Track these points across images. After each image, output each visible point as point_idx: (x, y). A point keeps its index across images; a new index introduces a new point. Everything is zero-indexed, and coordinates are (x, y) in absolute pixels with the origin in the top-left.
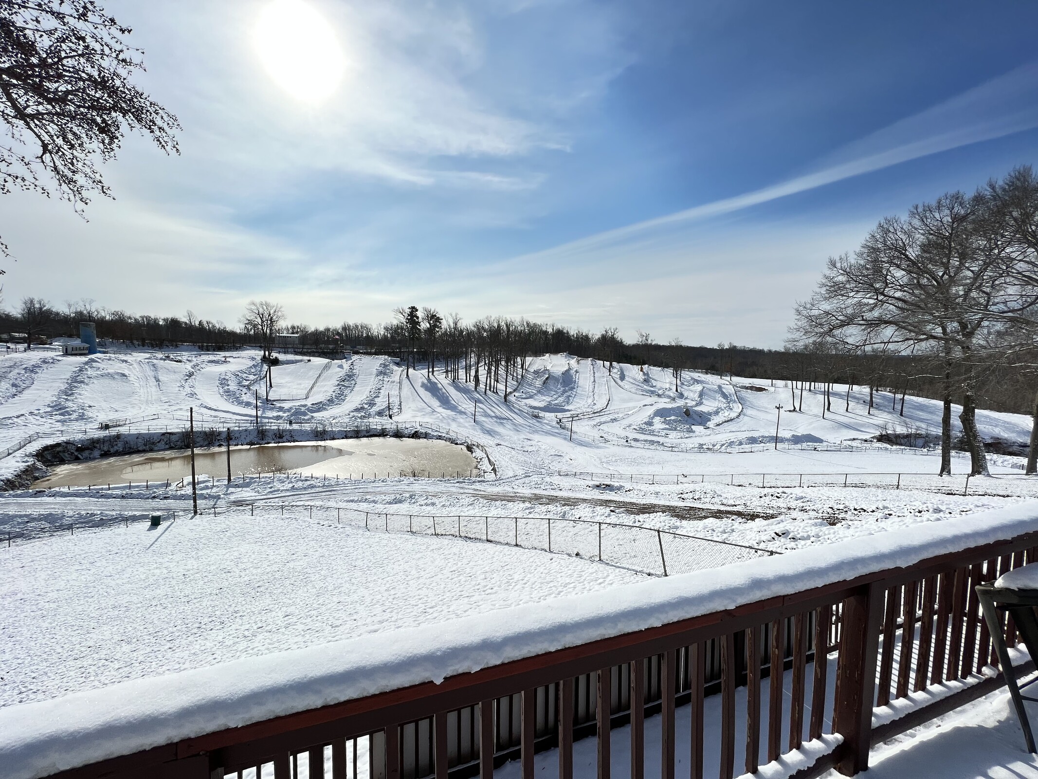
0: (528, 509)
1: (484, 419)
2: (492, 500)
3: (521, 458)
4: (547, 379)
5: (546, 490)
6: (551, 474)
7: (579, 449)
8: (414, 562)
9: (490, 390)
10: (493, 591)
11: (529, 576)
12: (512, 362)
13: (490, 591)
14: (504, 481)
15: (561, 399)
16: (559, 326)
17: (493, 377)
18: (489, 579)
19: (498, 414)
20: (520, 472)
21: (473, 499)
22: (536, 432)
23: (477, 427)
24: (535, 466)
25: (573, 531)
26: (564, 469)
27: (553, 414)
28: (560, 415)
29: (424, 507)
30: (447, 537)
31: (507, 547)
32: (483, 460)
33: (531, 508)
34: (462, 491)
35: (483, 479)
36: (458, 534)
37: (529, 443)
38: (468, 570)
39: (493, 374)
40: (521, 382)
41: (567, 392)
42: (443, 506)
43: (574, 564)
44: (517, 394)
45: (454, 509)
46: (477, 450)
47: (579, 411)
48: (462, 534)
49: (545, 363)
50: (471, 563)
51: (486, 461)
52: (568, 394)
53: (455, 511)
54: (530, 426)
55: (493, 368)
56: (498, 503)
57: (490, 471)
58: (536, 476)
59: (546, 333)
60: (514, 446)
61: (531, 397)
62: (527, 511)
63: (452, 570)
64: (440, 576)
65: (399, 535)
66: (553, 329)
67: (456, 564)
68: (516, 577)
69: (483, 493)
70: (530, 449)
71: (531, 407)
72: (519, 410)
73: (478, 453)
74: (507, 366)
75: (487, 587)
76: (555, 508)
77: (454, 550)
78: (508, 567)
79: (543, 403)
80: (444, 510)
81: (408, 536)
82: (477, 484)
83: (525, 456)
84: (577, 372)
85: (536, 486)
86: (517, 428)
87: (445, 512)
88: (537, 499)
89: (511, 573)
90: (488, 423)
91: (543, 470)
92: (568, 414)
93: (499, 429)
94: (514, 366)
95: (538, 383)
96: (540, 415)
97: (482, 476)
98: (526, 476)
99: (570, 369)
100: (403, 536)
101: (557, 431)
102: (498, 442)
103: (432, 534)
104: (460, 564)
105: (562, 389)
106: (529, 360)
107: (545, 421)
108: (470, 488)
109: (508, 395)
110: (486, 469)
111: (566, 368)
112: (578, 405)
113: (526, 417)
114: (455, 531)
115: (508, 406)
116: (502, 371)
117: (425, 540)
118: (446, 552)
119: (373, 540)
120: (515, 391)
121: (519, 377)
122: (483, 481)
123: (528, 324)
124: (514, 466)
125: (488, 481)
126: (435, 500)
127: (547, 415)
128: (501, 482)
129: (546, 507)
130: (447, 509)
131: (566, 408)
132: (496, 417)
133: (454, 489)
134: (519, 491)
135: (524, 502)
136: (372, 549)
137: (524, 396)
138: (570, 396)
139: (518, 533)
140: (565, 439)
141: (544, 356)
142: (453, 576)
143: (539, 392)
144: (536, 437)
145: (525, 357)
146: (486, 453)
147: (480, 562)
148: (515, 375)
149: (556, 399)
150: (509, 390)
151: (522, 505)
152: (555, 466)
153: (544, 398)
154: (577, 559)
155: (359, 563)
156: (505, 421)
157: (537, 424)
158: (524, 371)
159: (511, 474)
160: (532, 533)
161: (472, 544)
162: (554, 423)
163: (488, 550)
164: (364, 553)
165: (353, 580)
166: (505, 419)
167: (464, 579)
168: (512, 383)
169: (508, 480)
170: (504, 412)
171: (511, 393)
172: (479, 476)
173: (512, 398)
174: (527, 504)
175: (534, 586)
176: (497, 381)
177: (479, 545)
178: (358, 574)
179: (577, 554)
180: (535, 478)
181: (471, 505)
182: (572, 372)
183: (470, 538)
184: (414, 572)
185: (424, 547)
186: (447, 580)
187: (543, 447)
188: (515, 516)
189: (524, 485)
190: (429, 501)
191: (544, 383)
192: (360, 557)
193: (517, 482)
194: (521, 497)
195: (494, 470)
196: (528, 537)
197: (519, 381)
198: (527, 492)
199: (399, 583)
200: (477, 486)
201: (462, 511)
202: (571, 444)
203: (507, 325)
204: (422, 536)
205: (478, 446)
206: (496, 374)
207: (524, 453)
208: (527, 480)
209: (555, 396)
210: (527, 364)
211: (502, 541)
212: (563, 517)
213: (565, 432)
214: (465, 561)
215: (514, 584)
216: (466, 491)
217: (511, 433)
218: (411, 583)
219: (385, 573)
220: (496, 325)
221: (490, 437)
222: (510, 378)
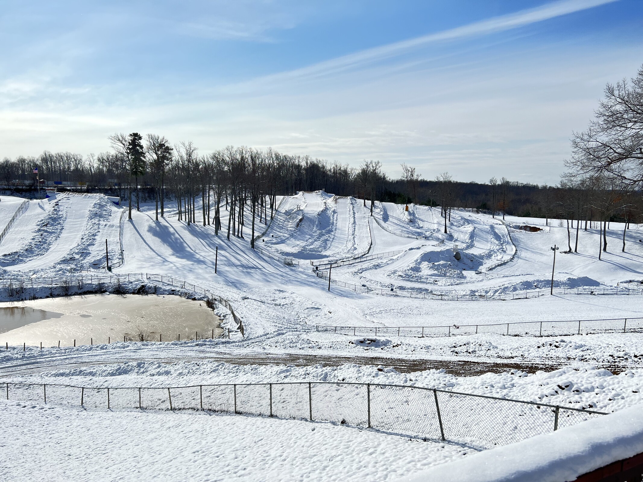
0: (284, 372)
1: (227, 268)
2: (240, 364)
3: (273, 312)
4: (301, 220)
5: (303, 348)
6: (307, 331)
7: (339, 300)
8: (146, 444)
9: (234, 234)
10: (247, 471)
11: (288, 451)
12: (260, 201)
13: (243, 472)
14: (253, 341)
15: (317, 244)
16: (313, 159)
17: (237, 219)
18: (240, 458)
19: (244, 262)
20: (271, 329)
21: (216, 364)
22: (289, 282)
23: (220, 279)
24: (289, 321)
25: (337, 395)
26: (323, 322)
27: (308, 261)
28: (316, 262)
29: (156, 377)
30: (186, 411)
31: (260, 418)
32: (227, 317)
33: (287, 371)
34: (202, 355)
35: (227, 339)
36: (199, 407)
37: (282, 295)
38: (214, 449)
39: (237, 215)
40: (271, 224)
41: (323, 235)
42: (180, 374)
43: (340, 434)
44: (266, 239)
45: (193, 377)
46: (220, 306)
47: (338, 257)
48: (205, 407)
49: (298, 202)
50: (217, 441)
51: (231, 318)
52: (325, 237)
53: (195, 380)
54: (282, 276)
55: (237, 209)
56: (247, 367)
57: (235, 329)
58: (291, 333)
59: (298, 167)
60: (263, 299)
61: (283, 242)
62: (283, 375)
63: (195, 450)
64: (180, 459)
65: (126, 413)
66: (307, 163)
67: (200, 443)
68: (273, 453)
69: (228, 356)
70: (282, 302)
71: (283, 253)
72: (269, 257)
73: (221, 309)
74: (254, 206)
75: (239, 468)
76: (315, 369)
77: (196, 426)
78: (263, 442)
79: (297, 248)
80: (181, 379)
81: (137, 413)
82: (221, 346)
83: (277, 310)
84: (334, 212)
85: (291, 345)
86: (267, 278)
87: (182, 382)
88: (292, 360)
89: (266, 448)
90: (233, 273)
91: (298, 326)
92: (325, 261)
93: (246, 280)
94: (262, 205)
95: (291, 225)
96: (294, 262)
97: (226, 336)
98: (279, 334)
99: (326, 209)
100: (130, 413)
101: (313, 280)
102: (244, 295)
103: (168, 409)
104: (204, 442)
105: (318, 232)
106: (279, 198)
107: (300, 269)
108: (211, 352)
109: (256, 239)
110: (231, 328)
111: (322, 208)
112: (337, 250)
113: (278, 265)
114: (195, 403)
115: (256, 253)
116: (247, 212)
117: (159, 416)
118: (187, 430)
119: (92, 421)
120: (263, 234)
121: (269, 219)
122: (228, 342)
123: (277, 157)
124: (264, 322)
125: (234, 342)
126: (169, 368)
127: (302, 262)
128: (250, 342)
129: (305, 369)
130: (185, 377)
131: (324, 253)
132: (242, 266)
133: (193, 354)
134: (271, 351)
135: (278, 364)
136: (90, 432)
137: (275, 241)
138: (327, 240)
139: (273, 401)
140: (323, 289)
141: (296, 194)
142: (196, 458)
143: (292, 236)
144: (290, 288)
145: (274, 196)
146: (231, 308)
147: (229, 438)
148: (263, 216)
149: (312, 243)
150: (256, 234)
151: (276, 368)
152: (313, 321)
153: (298, 243)
154: (344, 428)
155: (74, 451)
156: (252, 271)
157: (291, 273)
158: (274, 212)
159: (261, 332)
160: (290, 400)
161: (218, 418)
162: (310, 272)
163: (237, 424)
164: (80, 437)
165: (68, 472)
166: (253, 268)
167: (210, 460)
168: (260, 226)
169: (257, 340)
170: (251, 260)
171: (259, 237)
172: (223, 336)
173: (260, 243)
174: (282, 367)
175: (294, 462)
176: (243, 224)
177: (227, 419)
178: (74, 463)
179: (343, 422)
180: (290, 336)
181: (214, 371)
182: (329, 212)
183: (215, 411)
184: (146, 456)
185: (157, 426)
186: (189, 463)
187: (298, 299)
188: (268, 381)
189: (278, 345)
190: (162, 370)
191: (298, 225)
192: (75, 443)
193: (268, 341)
194: (274, 359)
195: (241, 328)
196: (284, 405)
197: (268, 223)
198: (280, 352)
199: (128, 471)
200: (222, 349)
201: (203, 379)
202: (330, 295)
203: (252, 157)
204: (155, 412)
205: (220, 301)
206: (241, 215)
207: (276, 307)
208: (280, 339)
209: (310, 241)
210: (278, 203)
211: (254, 412)
212: (325, 379)
213: (322, 281)
214: (210, 439)
215: (270, 462)
216: (208, 355)
217: (260, 284)
218: (143, 470)
219: (110, 461)
220: (239, 157)
221: (235, 290)
222: (257, 220)
